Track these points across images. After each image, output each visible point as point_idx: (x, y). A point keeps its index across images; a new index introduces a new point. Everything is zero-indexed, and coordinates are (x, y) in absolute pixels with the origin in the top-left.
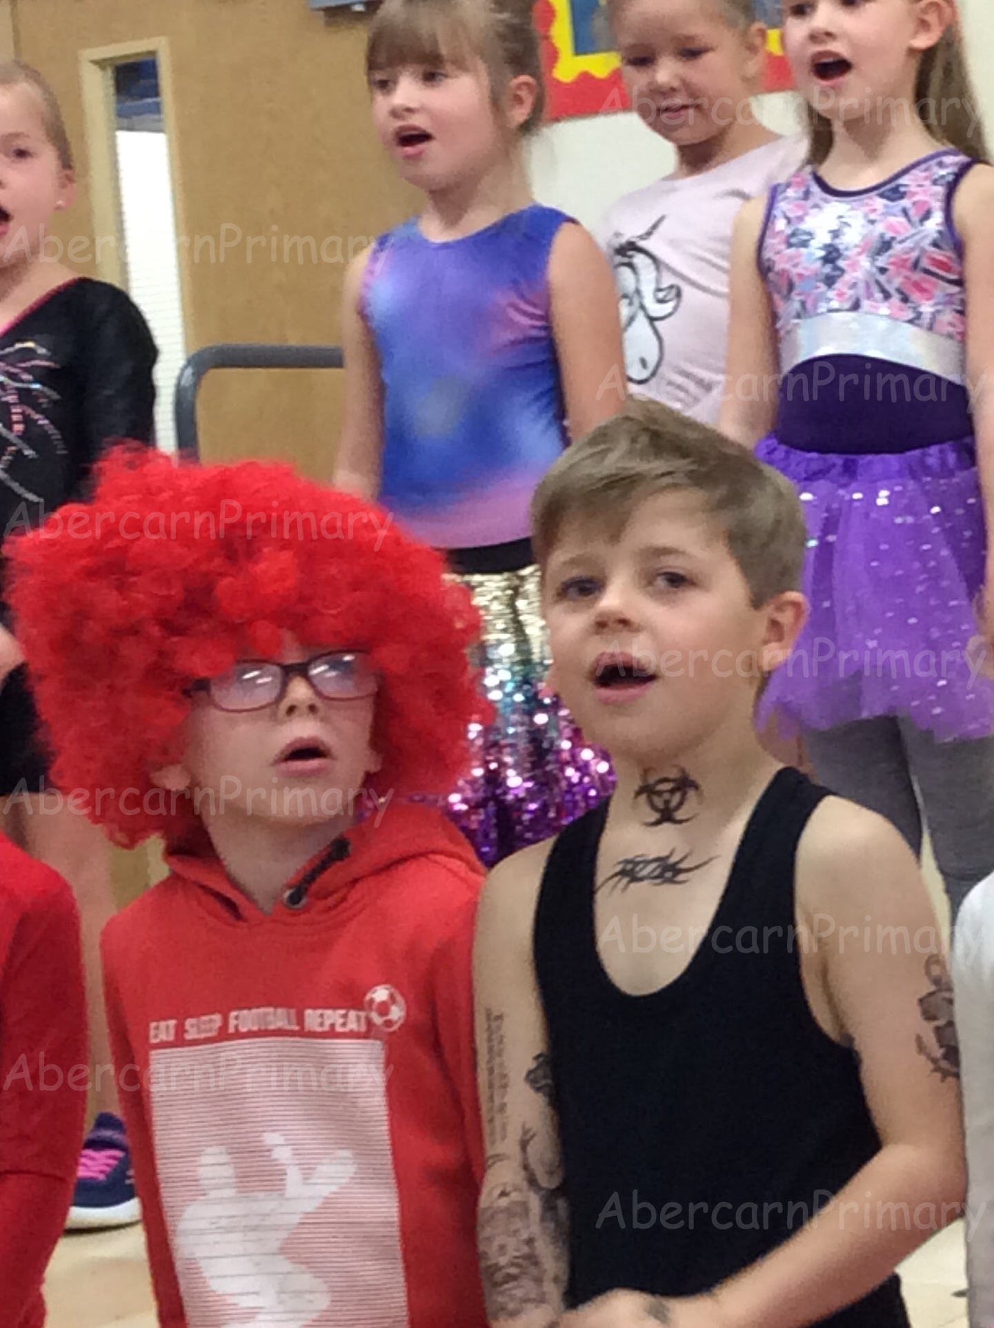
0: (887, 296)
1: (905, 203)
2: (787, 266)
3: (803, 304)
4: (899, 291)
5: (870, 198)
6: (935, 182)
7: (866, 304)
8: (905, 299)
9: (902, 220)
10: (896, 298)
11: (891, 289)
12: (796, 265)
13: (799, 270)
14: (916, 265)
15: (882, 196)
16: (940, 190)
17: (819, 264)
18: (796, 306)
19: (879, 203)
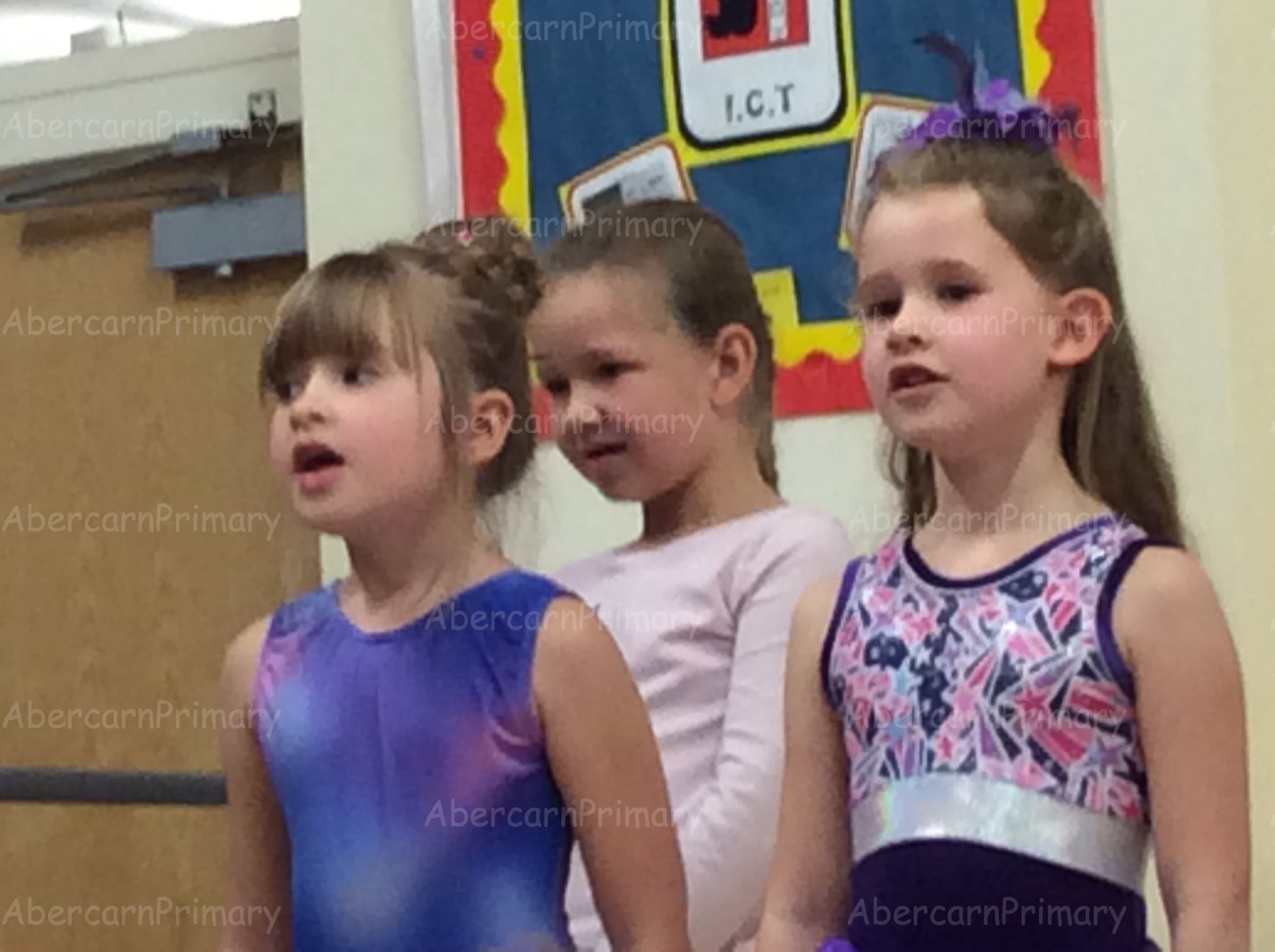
0: (1013, 750)
1: (1041, 603)
2: (870, 695)
3: (891, 755)
4: (1032, 743)
5: (989, 593)
6: (1086, 571)
7: (982, 762)
8: (1040, 756)
9: (1035, 632)
10: (1027, 753)
11: (1021, 742)
12: (881, 695)
13: (887, 701)
14: (1056, 704)
15: (1004, 589)
16: (1093, 585)
17: (915, 696)
18: (882, 756)
19: (1002, 601)
